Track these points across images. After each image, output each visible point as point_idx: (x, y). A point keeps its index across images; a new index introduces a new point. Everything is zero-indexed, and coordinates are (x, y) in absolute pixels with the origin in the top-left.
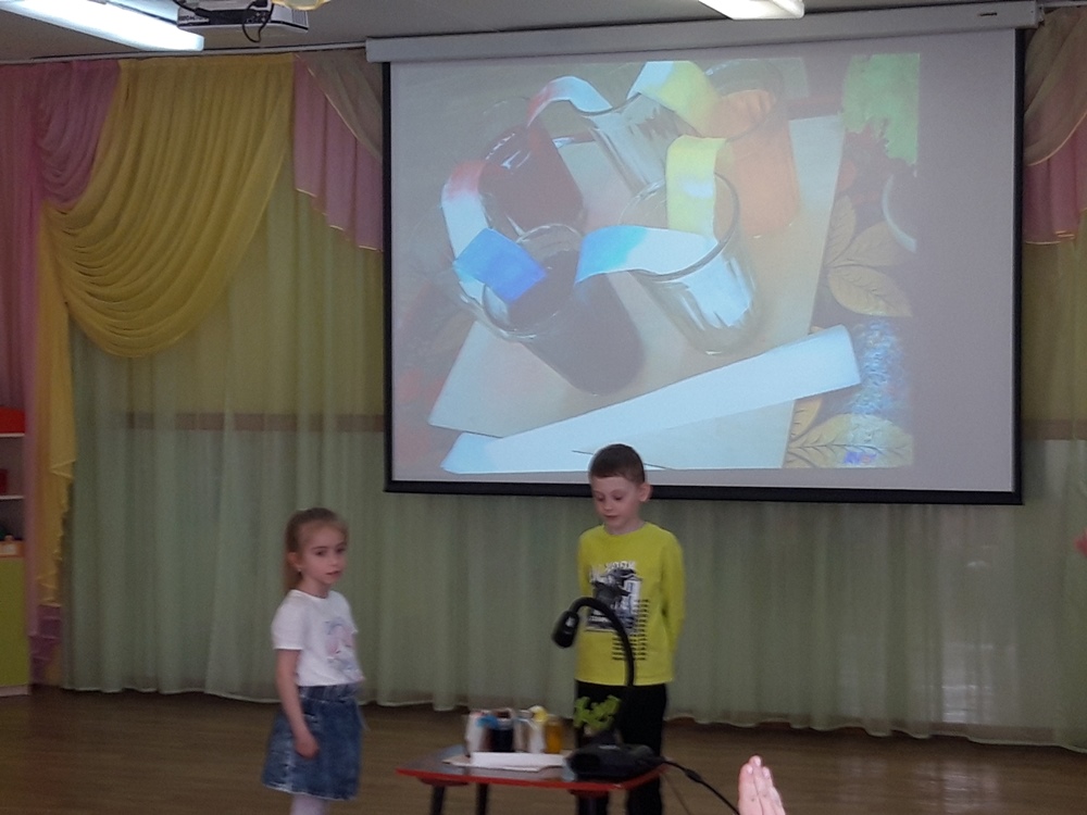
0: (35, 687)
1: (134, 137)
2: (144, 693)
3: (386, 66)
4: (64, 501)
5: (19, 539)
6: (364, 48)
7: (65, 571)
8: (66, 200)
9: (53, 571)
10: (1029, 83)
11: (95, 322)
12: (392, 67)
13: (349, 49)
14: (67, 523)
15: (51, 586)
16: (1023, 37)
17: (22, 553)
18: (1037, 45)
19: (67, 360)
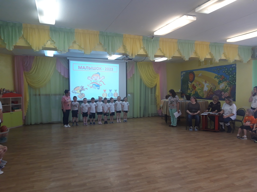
0: (23, 125)
3: (69, 60)
4: (28, 104)
5: (21, 109)
10: (127, 66)
13: (63, 58)
16: (126, 63)
18: (127, 64)
19: (28, 89)
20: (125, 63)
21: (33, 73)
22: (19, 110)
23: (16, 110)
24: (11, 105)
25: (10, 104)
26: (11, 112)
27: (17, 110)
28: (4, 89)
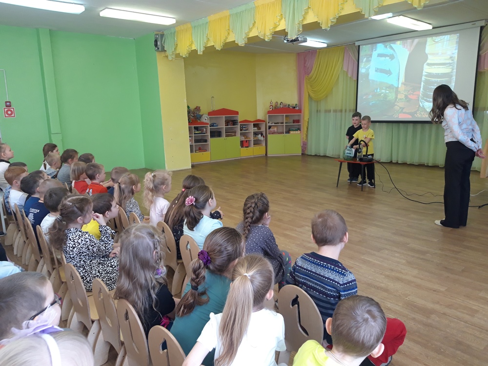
0: (302, 154)
1: (319, 63)
4: (307, 124)
5: (300, 130)
6: (355, 43)
7: (307, 136)
8: (308, 74)
9: (305, 136)
11: (312, 95)
12: (360, 46)
14: (307, 129)
15: (305, 138)
17: (301, 133)
19: (308, 101)
21: (314, 77)
22: (297, 132)
23: (292, 132)
24: (285, 124)
26: (285, 134)
27: (294, 132)
28: (281, 102)
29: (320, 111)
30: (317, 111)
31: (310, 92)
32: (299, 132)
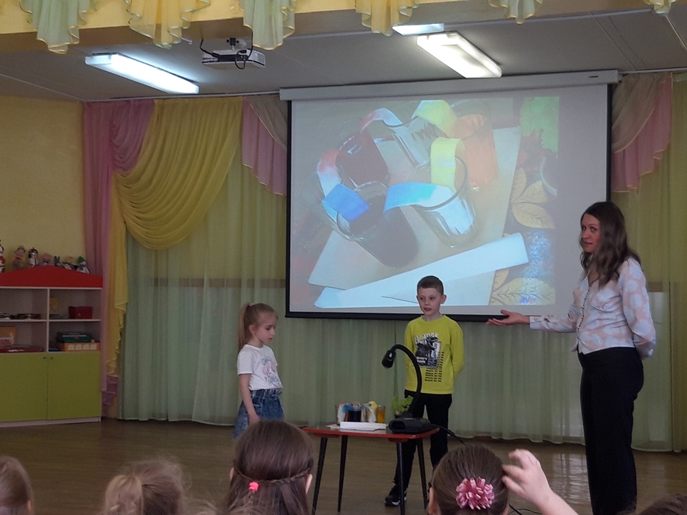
0: (103, 418)
1: (161, 138)
2: (160, 421)
3: (289, 103)
4: (121, 322)
5: (98, 341)
6: (279, 94)
7: (120, 358)
8: (126, 170)
9: (114, 358)
11: (138, 231)
12: (293, 103)
13: (270, 94)
14: (122, 333)
15: (113, 365)
16: (611, 88)
17: (99, 348)
18: (620, 92)
19: (124, 250)
20: (605, 89)
21: (144, 178)
22: (87, 346)
23: (71, 347)
24: (48, 320)
25: (46, 319)
26: (47, 353)
27: (79, 346)
28: (33, 250)
29: (166, 282)
30: (156, 280)
31: (130, 222)
32: (94, 346)
